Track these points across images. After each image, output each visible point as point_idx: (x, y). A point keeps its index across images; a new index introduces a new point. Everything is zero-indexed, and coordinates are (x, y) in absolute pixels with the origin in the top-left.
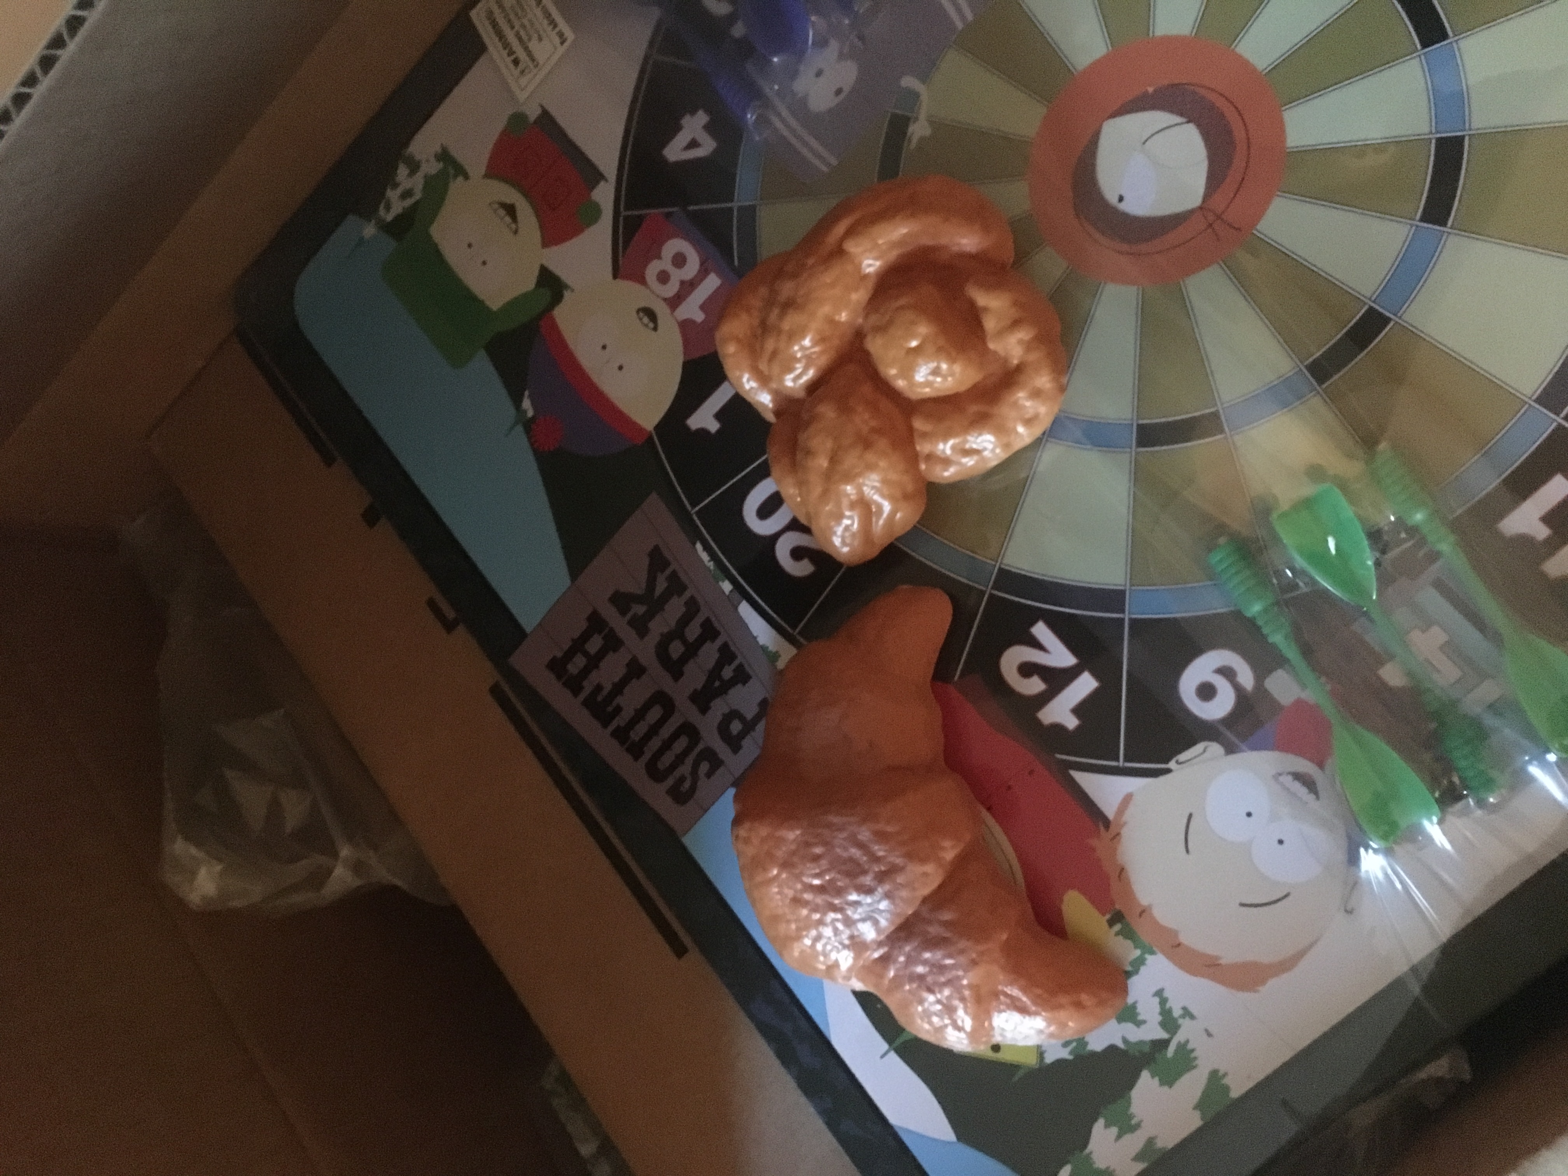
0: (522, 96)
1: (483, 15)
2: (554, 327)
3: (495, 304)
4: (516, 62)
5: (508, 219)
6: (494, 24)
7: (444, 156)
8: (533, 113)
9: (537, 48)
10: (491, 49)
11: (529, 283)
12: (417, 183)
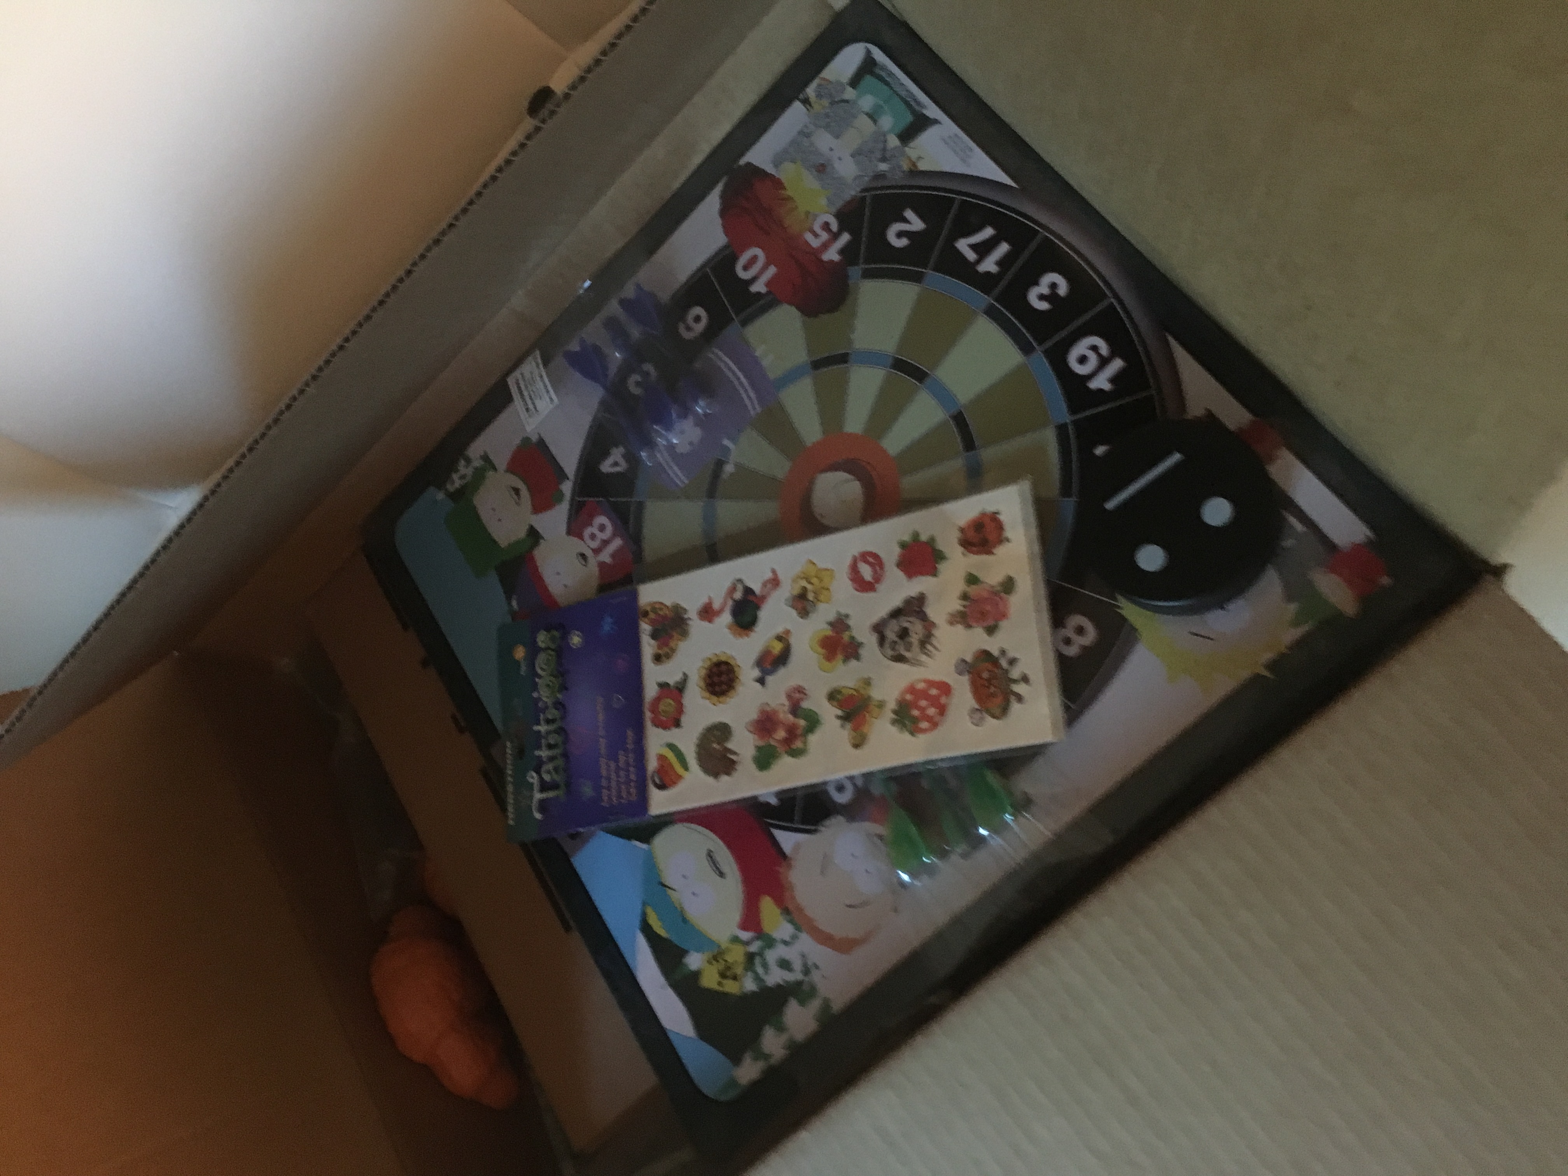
0: (529, 429)
1: (514, 381)
2: (532, 559)
3: (503, 542)
4: (527, 410)
5: (515, 497)
6: (519, 388)
7: (486, 458)
8: (534, 438)
9: (540, 404)
10: (515, 399)
11: (522, 533)
12: (469, 471)
